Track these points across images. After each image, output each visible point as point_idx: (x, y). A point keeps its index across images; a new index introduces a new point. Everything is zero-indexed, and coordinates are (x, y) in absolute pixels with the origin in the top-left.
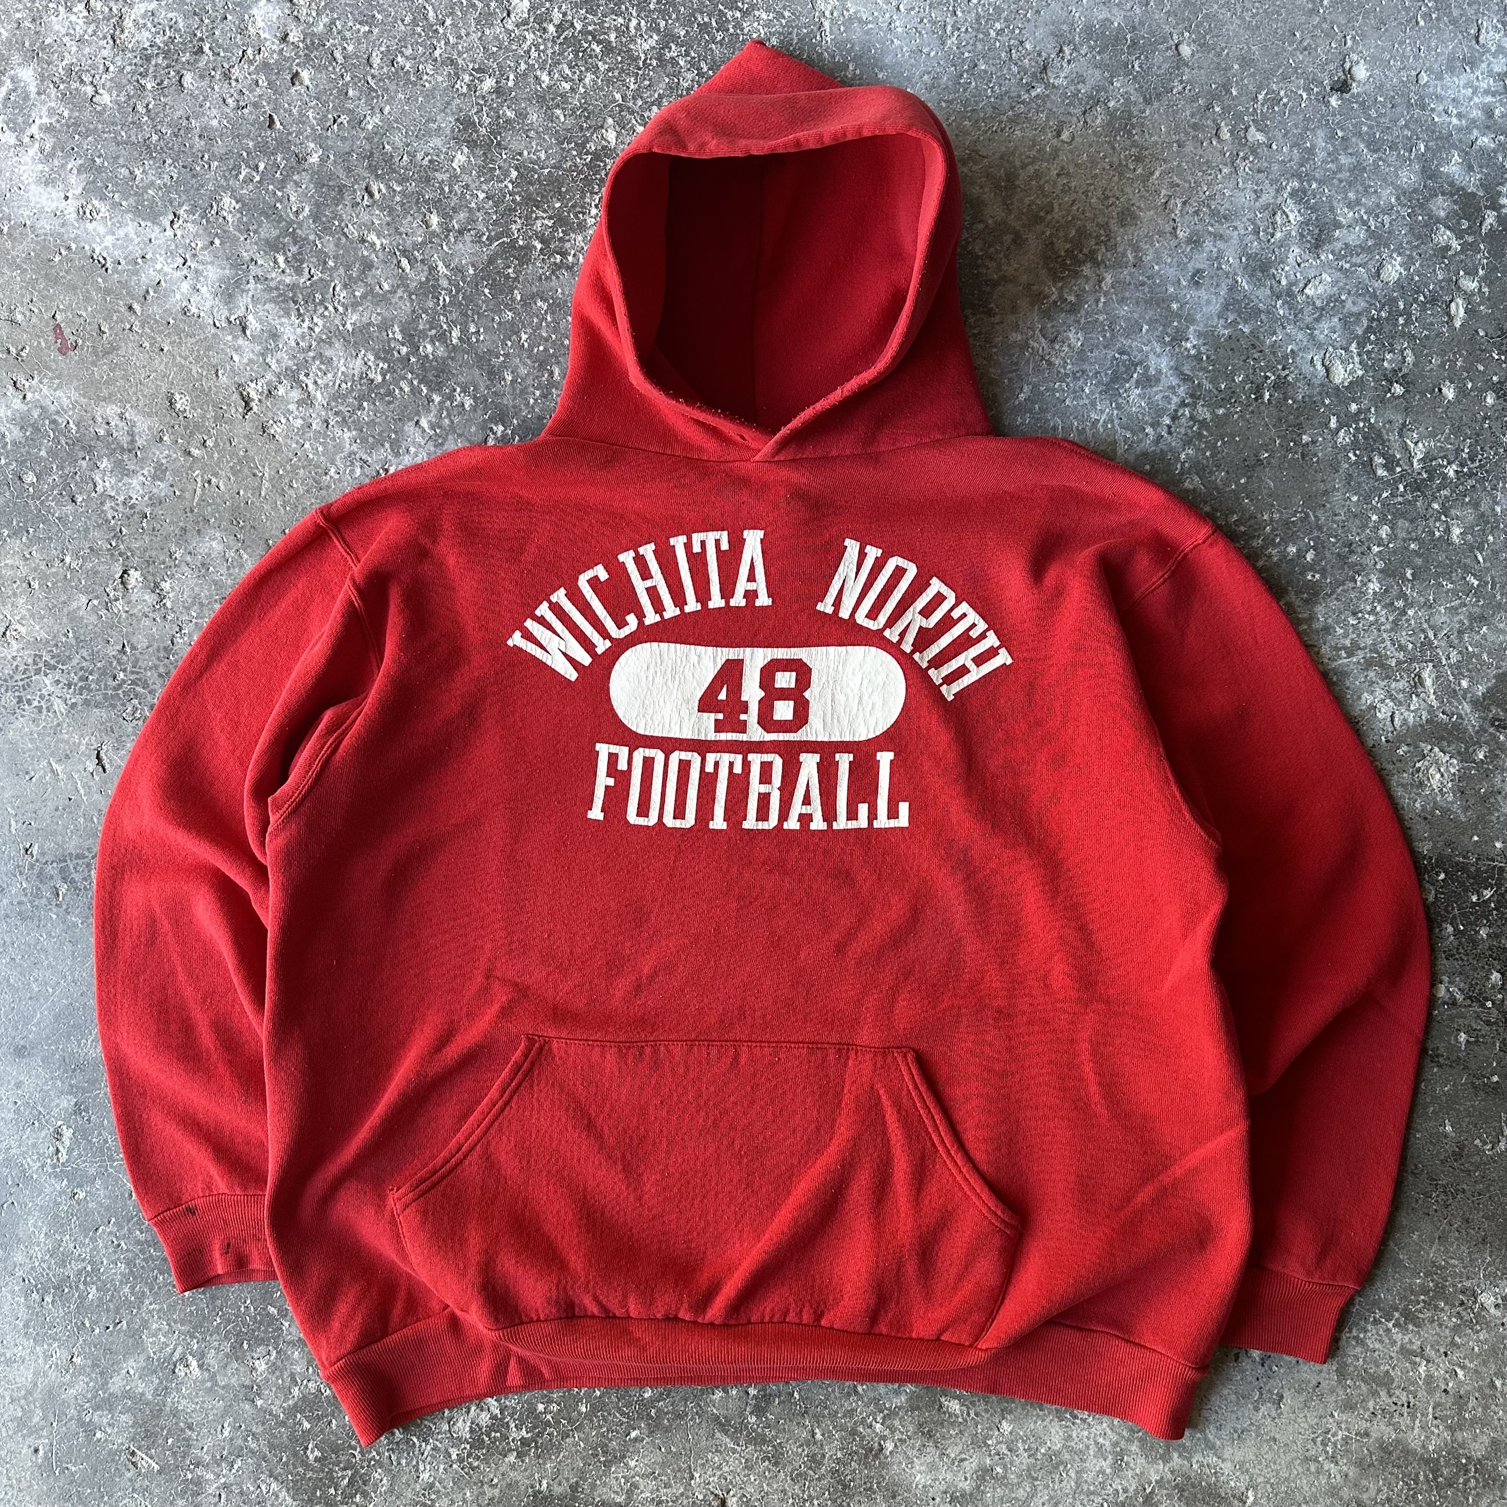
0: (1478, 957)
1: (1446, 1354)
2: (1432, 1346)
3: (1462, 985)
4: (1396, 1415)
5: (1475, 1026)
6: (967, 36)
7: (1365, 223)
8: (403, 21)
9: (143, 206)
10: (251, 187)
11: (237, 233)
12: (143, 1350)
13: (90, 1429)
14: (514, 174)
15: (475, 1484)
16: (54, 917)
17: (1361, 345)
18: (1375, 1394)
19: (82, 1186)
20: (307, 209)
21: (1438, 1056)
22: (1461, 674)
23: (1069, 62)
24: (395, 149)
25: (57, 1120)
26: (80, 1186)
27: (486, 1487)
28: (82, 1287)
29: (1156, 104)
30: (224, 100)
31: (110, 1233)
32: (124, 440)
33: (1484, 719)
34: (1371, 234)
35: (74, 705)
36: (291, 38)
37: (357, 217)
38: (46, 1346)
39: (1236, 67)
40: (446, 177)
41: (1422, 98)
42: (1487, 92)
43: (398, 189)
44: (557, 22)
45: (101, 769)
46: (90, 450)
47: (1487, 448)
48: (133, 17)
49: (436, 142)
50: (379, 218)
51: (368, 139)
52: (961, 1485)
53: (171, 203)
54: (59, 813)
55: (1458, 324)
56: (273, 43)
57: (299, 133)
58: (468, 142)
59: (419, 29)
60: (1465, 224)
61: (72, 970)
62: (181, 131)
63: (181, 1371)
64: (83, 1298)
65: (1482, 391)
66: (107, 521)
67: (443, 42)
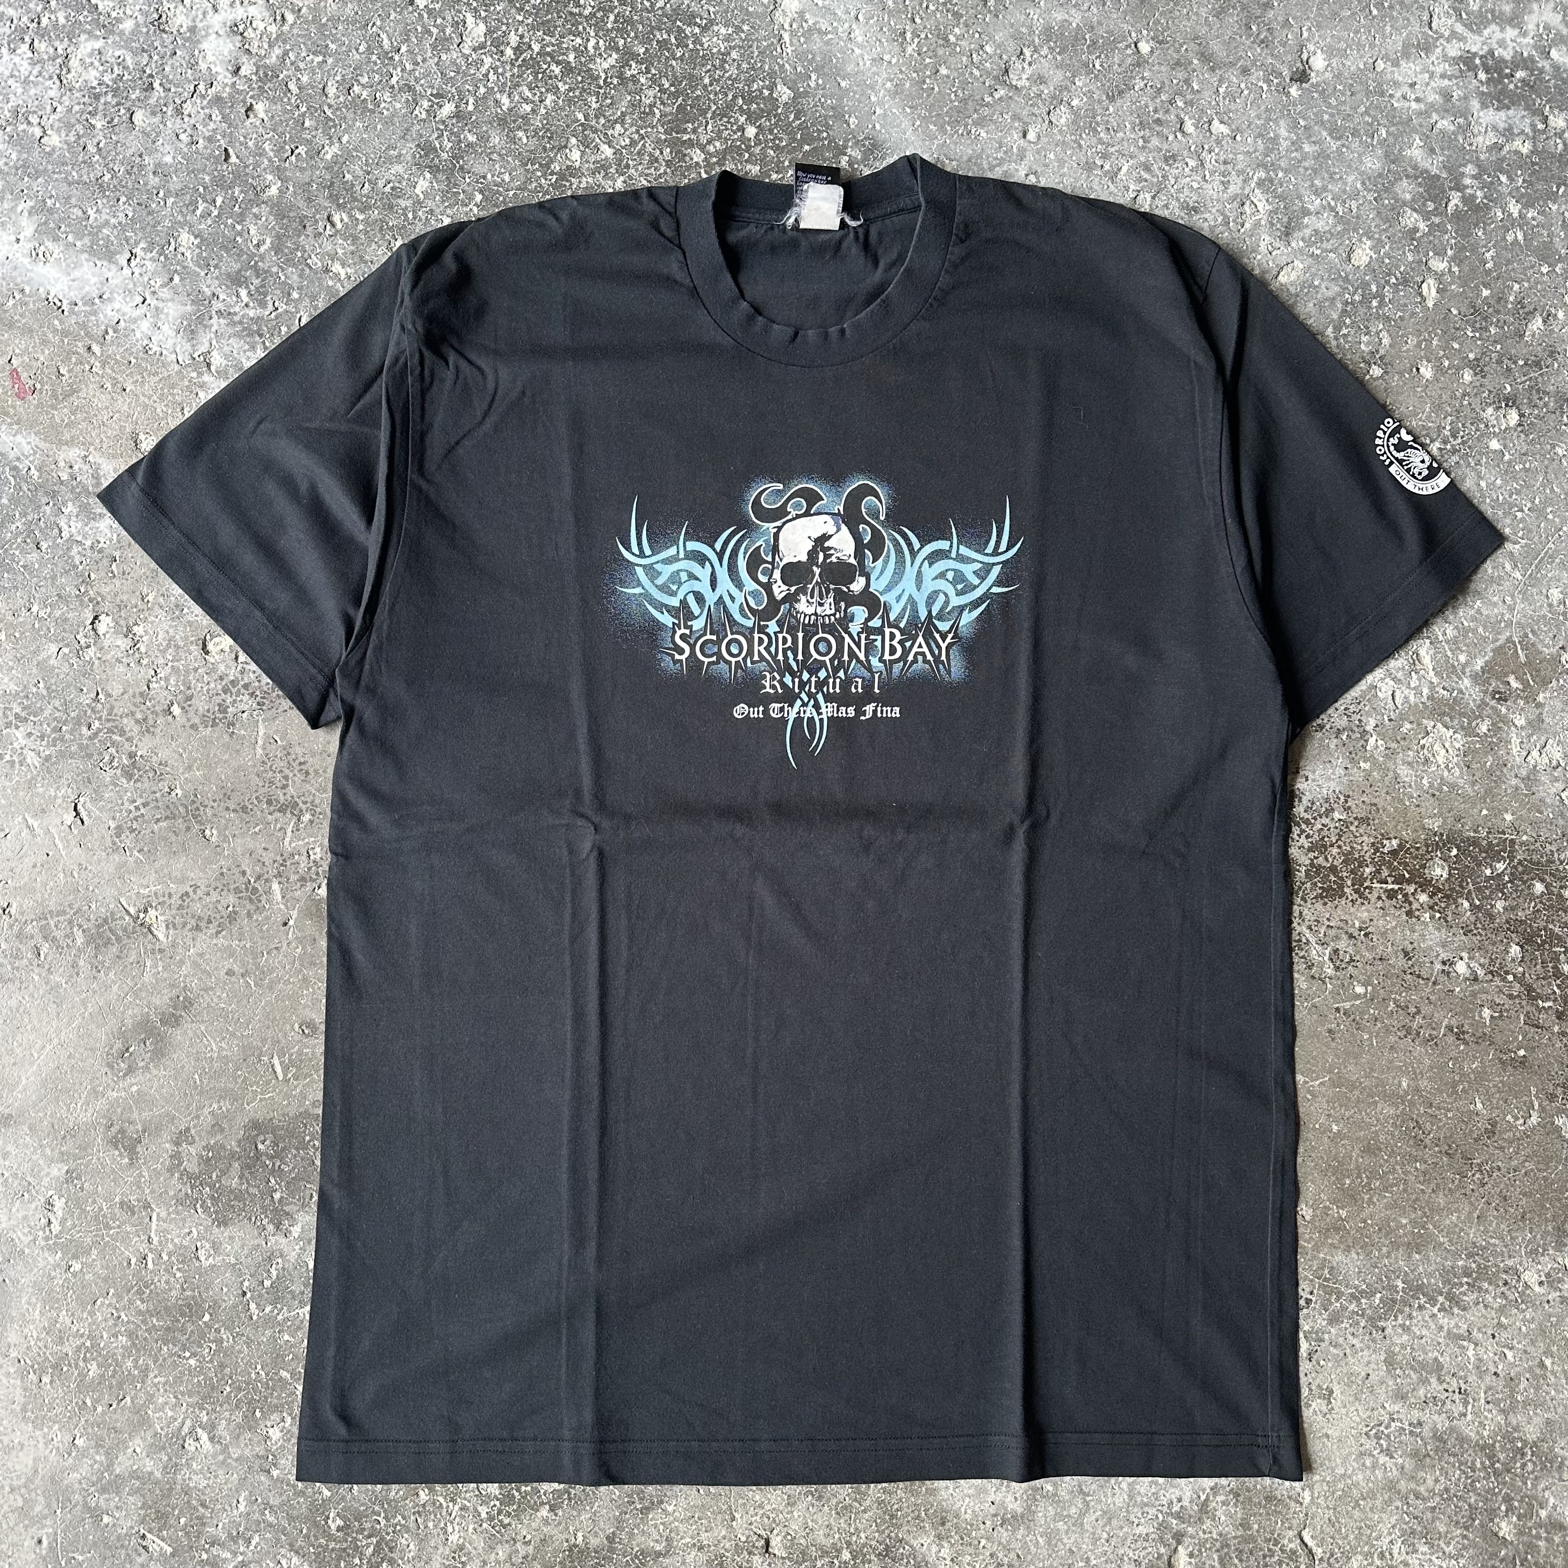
0: (1496, 931)
1: (1494, 1336)
2: (1479, 1329)
3: (1482, 960)
4: (1448, 1402)
5: (1498, 1001)
6: (929, 42)
7: (1332, 209)
8: (357, 50)
9: (98, 245)
10: (209, 222)
11: (197, 269)
12: (150, 1426)
13: (96, 1515)
14: (479, 197)
15: (507, 1542)
16: (36, 978)
17: (1337, 329)
18: (1425, 1382)
19: (78, 1258)
20: (268, 241)
21: (1463, 1033)
22: (1459, 649)
23: (1030, 64)
24: (356, 177)
25: (47, 1189)
26: (76, 1257)
27: (518, 1545)
28: (81, 1364)
29: (1119, 102)
30: (177, 136)
31: (110, 1305)
32: (89, 482)
33: (1485, 692)
34: (1339, 219)
35: (48, 758)
36: (243, 72)
37: (320, 247)
38: (46, 1430)
39: (1195, 61)
40: (409, 203)
41: (1380, 85)
42: (1443, 76)
43: (361, 217)
44: (514, 44)
45: (79, 822)
46: (54, 495)
47: (1468, 425)
48: (79, 57)
49: (398, 168)
50: (342, 247)
51: (327, 169)
52: (1010, 1506)
53: (127, 241)
54: (38, 870)
55: (1430, 304)
56: (225, 77)
57: (257, 165)
58: (430, 167)
59: (374, 58)
60: (1431, 206)
61: (58, 1031)
62: (134, 168)
63: (190, 1445)
64: (83, 1375)
65: (1459, 369)
66: (75, 567)
67: (399, 69)
